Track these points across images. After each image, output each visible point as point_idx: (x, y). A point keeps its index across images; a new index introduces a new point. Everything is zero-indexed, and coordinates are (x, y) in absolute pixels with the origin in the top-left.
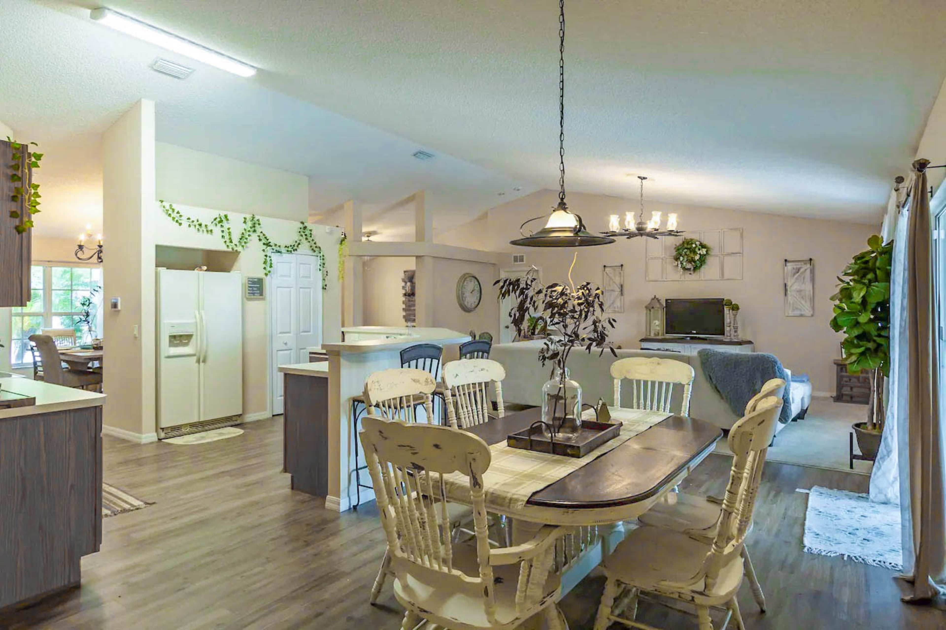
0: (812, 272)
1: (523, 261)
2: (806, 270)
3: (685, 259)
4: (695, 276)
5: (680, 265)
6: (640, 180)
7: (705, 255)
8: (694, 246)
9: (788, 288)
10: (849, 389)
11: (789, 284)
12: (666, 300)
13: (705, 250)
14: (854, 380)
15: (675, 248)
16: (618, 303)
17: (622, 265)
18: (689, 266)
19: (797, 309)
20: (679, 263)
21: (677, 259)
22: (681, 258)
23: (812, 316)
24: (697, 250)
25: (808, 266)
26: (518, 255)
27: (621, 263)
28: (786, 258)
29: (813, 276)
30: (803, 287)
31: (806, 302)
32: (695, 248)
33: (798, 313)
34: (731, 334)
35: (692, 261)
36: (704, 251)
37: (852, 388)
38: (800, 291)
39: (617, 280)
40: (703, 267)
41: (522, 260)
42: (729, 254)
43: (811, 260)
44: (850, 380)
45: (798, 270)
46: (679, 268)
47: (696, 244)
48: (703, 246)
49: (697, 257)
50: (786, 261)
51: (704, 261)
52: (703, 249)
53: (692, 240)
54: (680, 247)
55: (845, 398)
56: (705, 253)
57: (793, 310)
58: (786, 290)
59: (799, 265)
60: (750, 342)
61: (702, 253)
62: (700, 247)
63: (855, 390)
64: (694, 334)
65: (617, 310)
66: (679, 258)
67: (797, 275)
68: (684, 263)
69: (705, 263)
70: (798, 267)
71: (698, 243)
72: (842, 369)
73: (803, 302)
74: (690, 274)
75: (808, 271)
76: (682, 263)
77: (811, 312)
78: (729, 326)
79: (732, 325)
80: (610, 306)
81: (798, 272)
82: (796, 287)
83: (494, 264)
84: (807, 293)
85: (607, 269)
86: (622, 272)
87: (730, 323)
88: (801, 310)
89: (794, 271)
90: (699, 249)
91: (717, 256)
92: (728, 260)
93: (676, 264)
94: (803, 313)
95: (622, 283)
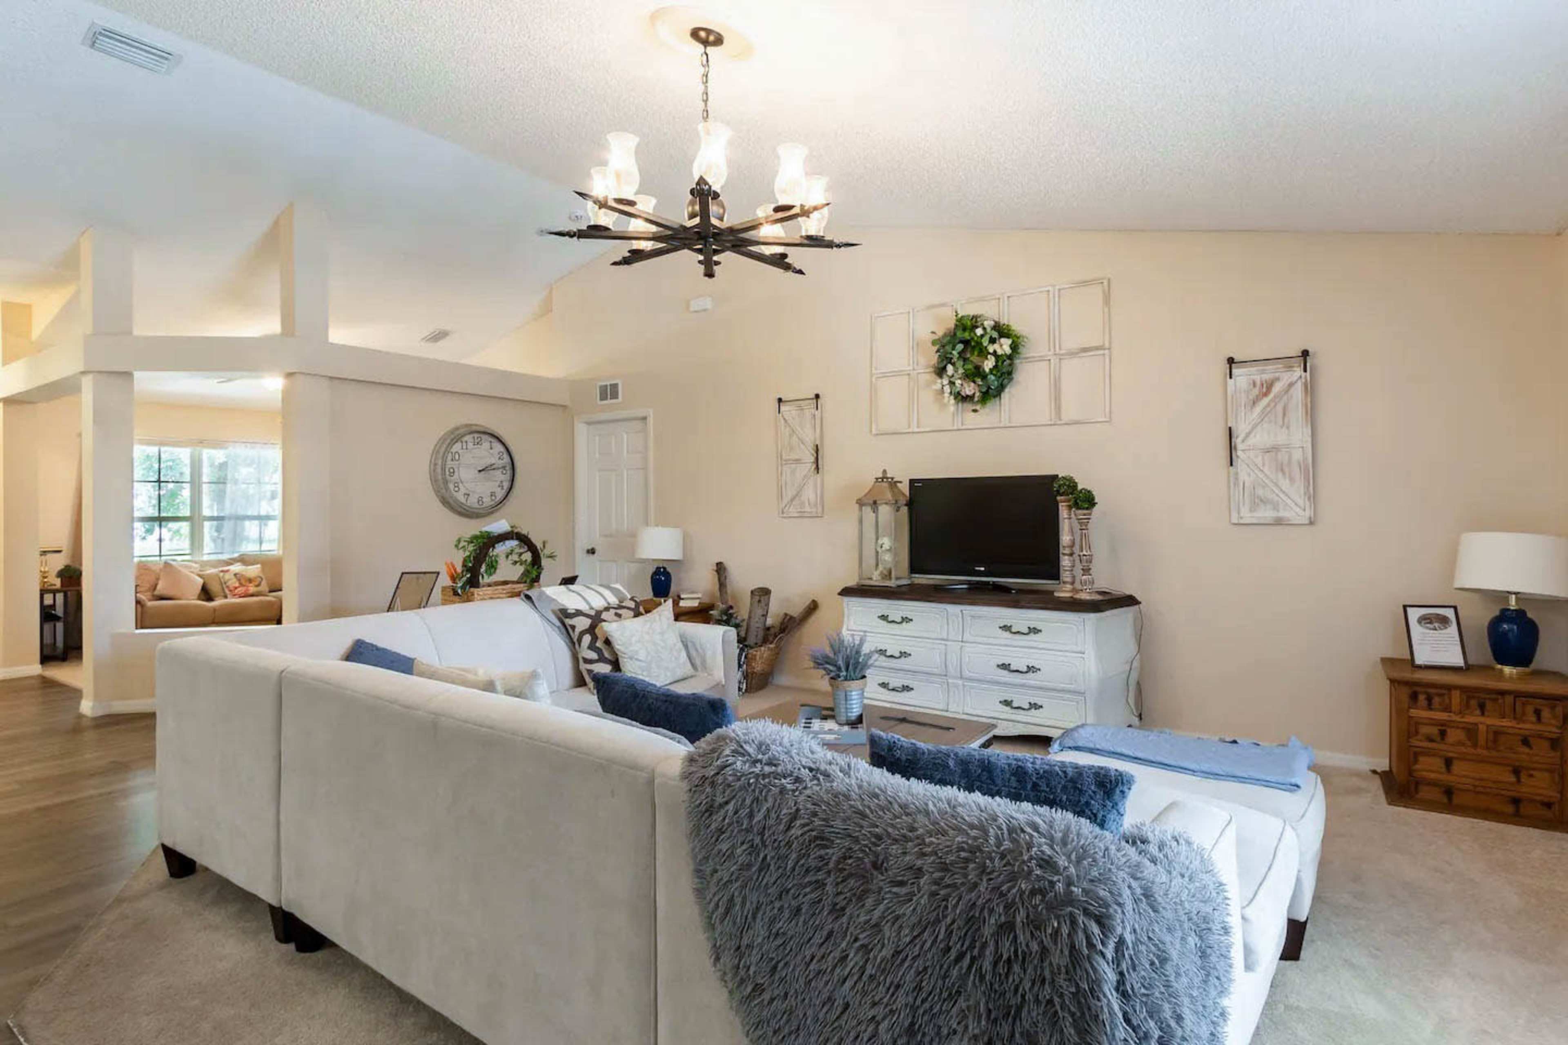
0: (1310, 389)
1: (617, 397)
2: (1291, 385)
3: (961, 371)
4: (987, 415)
5: (947, 389)
6: (700, 48)
7: (1010, 357)
8: (979, 331)
9: (1238, 441)
10: (1437, 763)
11: (1241, 430)
12: (912, 482)
13: (1009, 341)
14: (1454, 735)
15: (934, 343)
16: (809, 494)
17: (817, 396)
18: (969, 389)
19: (1264, 501)
20: (945, 381)
21: (940, 372)
22: (950, 368)
23: (1311, 523)
24: (985, 342)
25: (1298, 372)
26: (608, 383)
27: (816, 392)
28: (1232, 355)
29: (1312, 402)
30: (1281, 438)
31: (1292, 480)
32: (982, 336)
33: (1266, 514)
34: (1074, 577)
35: (975, 374)
36: (1004, 346)
37: (1448, 762)
38: (1274, 449)
39: (809, 436)
40: (1007, 390)
41: (615, 395)
42: (1072, 354)
43: (1305, 354)
44: (1443, 734)
45: (1269, 386)
46: (946, 395)
47: (984, 329)
48: (1002, 331)
49: (988, 364)
50: (1231, 361)
51: (1010, 373)
52: (1003, 340)
53: (975, 318)
54: (945, 341)
55: (1425, 793)
56: (1008, 350)
57: (1253, 508)
58: (1231, 448)
59: (1268, 372)
60: (1130, 601)
61: (1000, 352)
62: (995, 335)
63: (1457, 767)
64: (980, 574)
65: (807, 509)
66: (944, 369)
67: (1265, 401)
68: (958, 382)
69: (1011, 380)
70: (1267, 377)
71: (988, 324)
72: (1414, 697)
73: (1285, 484)
74: (975, 411)
75: (1298, 392)
76: (952, 383)
77: (1308, 513)
78: (1071, 555)
79: (1076, 549)
80: (792, 500)
81: (1266, 395)
82: (1262, 438)
83: (564, 407)
84: (1297, 455)
85: (783, 408)
86: (818, 413)
87: (1072, 546)
88: (1276, 508)
89: (1256, 391)
90: (992, 341)
91: (1041, 359)
92: (1071, 369)
93: (939, 386)
94: (1282, 514)
95: (818, 442)
